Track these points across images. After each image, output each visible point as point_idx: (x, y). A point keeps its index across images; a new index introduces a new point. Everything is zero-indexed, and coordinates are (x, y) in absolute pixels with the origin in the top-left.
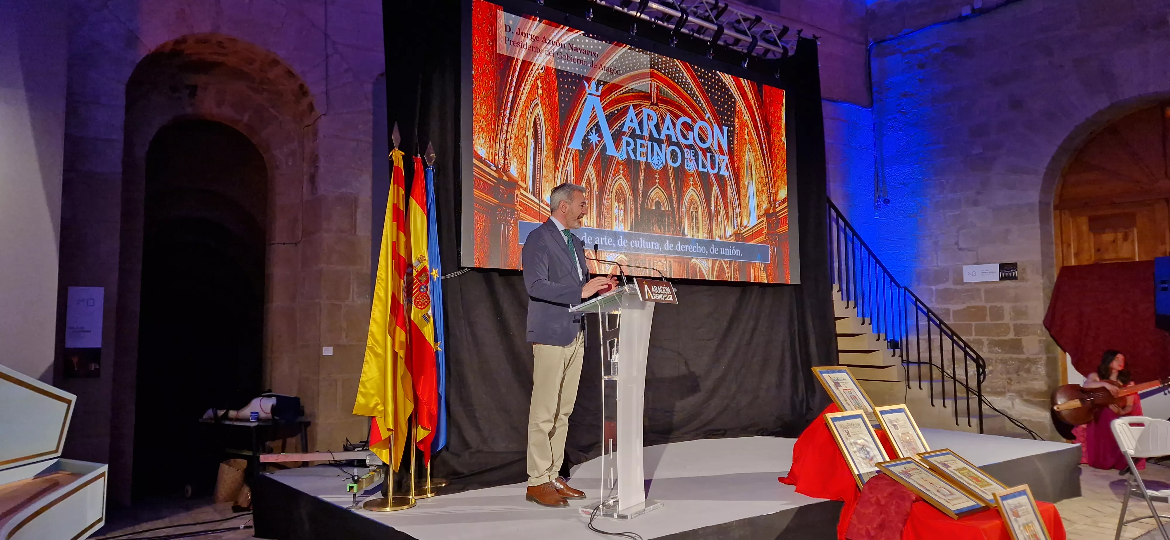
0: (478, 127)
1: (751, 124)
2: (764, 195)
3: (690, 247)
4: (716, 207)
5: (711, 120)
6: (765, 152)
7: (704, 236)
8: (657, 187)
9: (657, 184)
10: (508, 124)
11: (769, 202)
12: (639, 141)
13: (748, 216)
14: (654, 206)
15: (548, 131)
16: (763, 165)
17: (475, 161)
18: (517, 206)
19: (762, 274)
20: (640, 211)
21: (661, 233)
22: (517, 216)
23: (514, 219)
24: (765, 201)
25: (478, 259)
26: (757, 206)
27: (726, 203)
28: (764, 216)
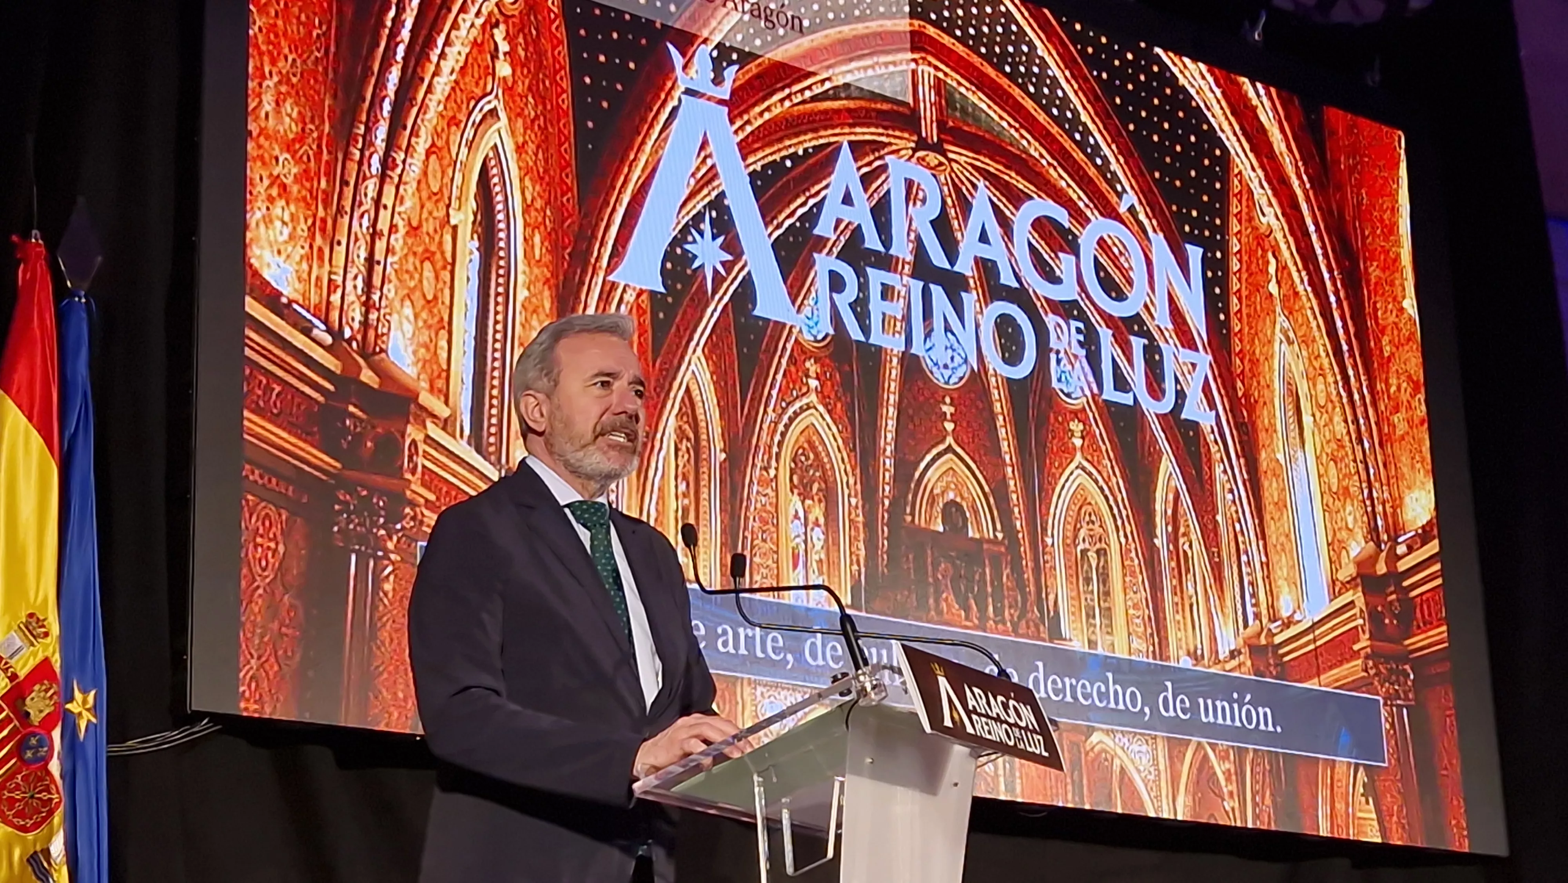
0: (266, 182)
1: (1287, 242)
2: (1349, 508)
3: (1083, 686)
4: (1173, 538)
5: (1142, 217)
6: (1345, 348)
7: (1134, 645)
8: (949, 449)
9: (950, 440)
10: (383, 178)
11: (1373, 533)
12: (876, 277)
13: (1299, 585)
14: (939, 520)
15: (533, 213)
16: (1339, 393)
17: (252, 307)
18: (413, 487)
19: (1360, 811)
20: (886, 534)
21: (968, 624)
22: (412, 524)
23: (400, 534)
24: (1357, 530)
25: (257, 686)
26: (1329, 545)
27: (1210, 527)
28: (1357, 586)
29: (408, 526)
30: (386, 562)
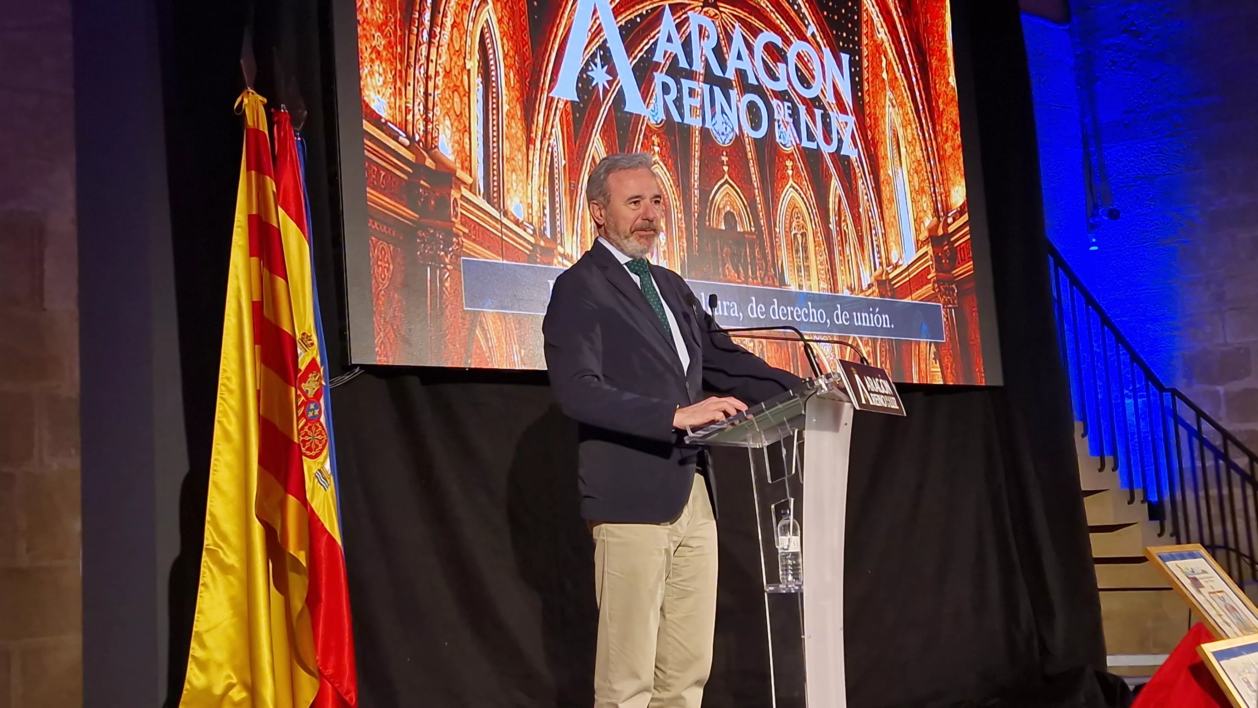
0: (369, 50)
1: (891, 48)
2: (924, 199)
3: (797, 311)
4: (839, 224)
5: (818, 39)
6: (921, 107)
7: (821, 286)
8: (726, 182)
9: (726, 176)
10: (430, 43)
11: (936, 212)
12: (686, 84)
13: (901, 245)
14: (723, 223)
15: (509, 59)
16: (918, 134)
17: (367, 126)
18: (456, 226)
19: (933, 368)
20: (696, 234)
21: (739, 281)
22: (457, 247)
23: (452, 254)
24: (929, 211)
25: (384, 348)
26: (915, 220)
27: (857, 215)
28: (929, 242)
29: (455, 249)
30: (446, 270)
